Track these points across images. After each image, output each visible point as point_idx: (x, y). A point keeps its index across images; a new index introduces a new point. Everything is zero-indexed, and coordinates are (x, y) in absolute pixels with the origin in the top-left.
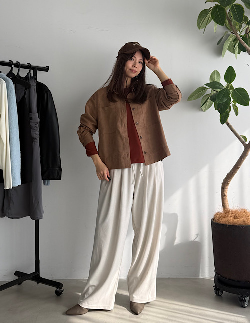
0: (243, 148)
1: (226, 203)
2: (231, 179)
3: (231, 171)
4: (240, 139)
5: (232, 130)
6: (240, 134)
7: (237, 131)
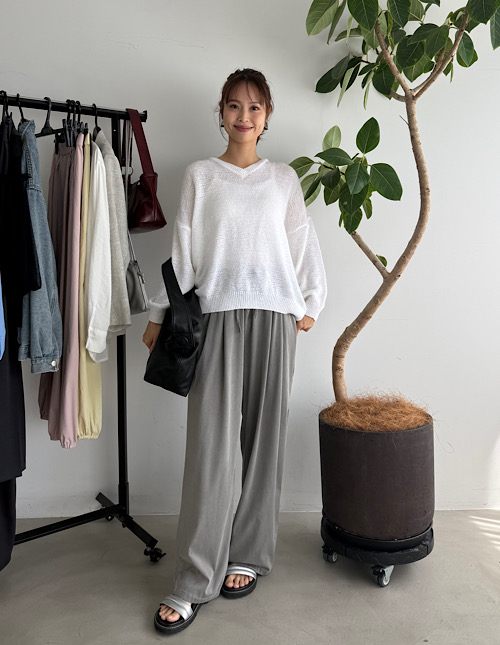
0: (380, 280)
1: (342, 384)
2: (353, 337)
3: (353, 324)
4: (374, 262)
5: (361, 245)
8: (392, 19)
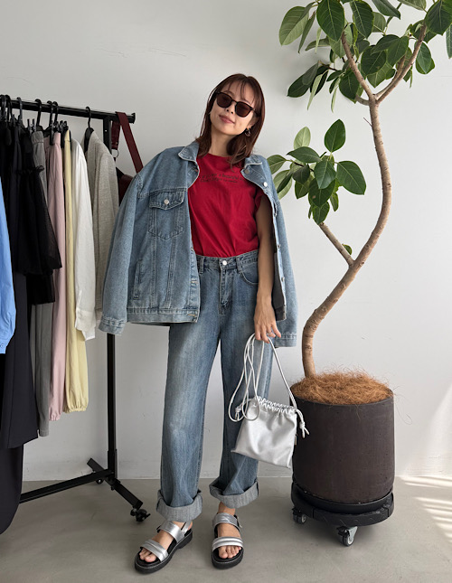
0: (346, 267)
1: (308, 358)
2: (321, 319)
3: (321, 307)
4: (340, 251)
5: (328, 234)
6: (341, 242)
7: (337, 237)
8: (357, 31)
